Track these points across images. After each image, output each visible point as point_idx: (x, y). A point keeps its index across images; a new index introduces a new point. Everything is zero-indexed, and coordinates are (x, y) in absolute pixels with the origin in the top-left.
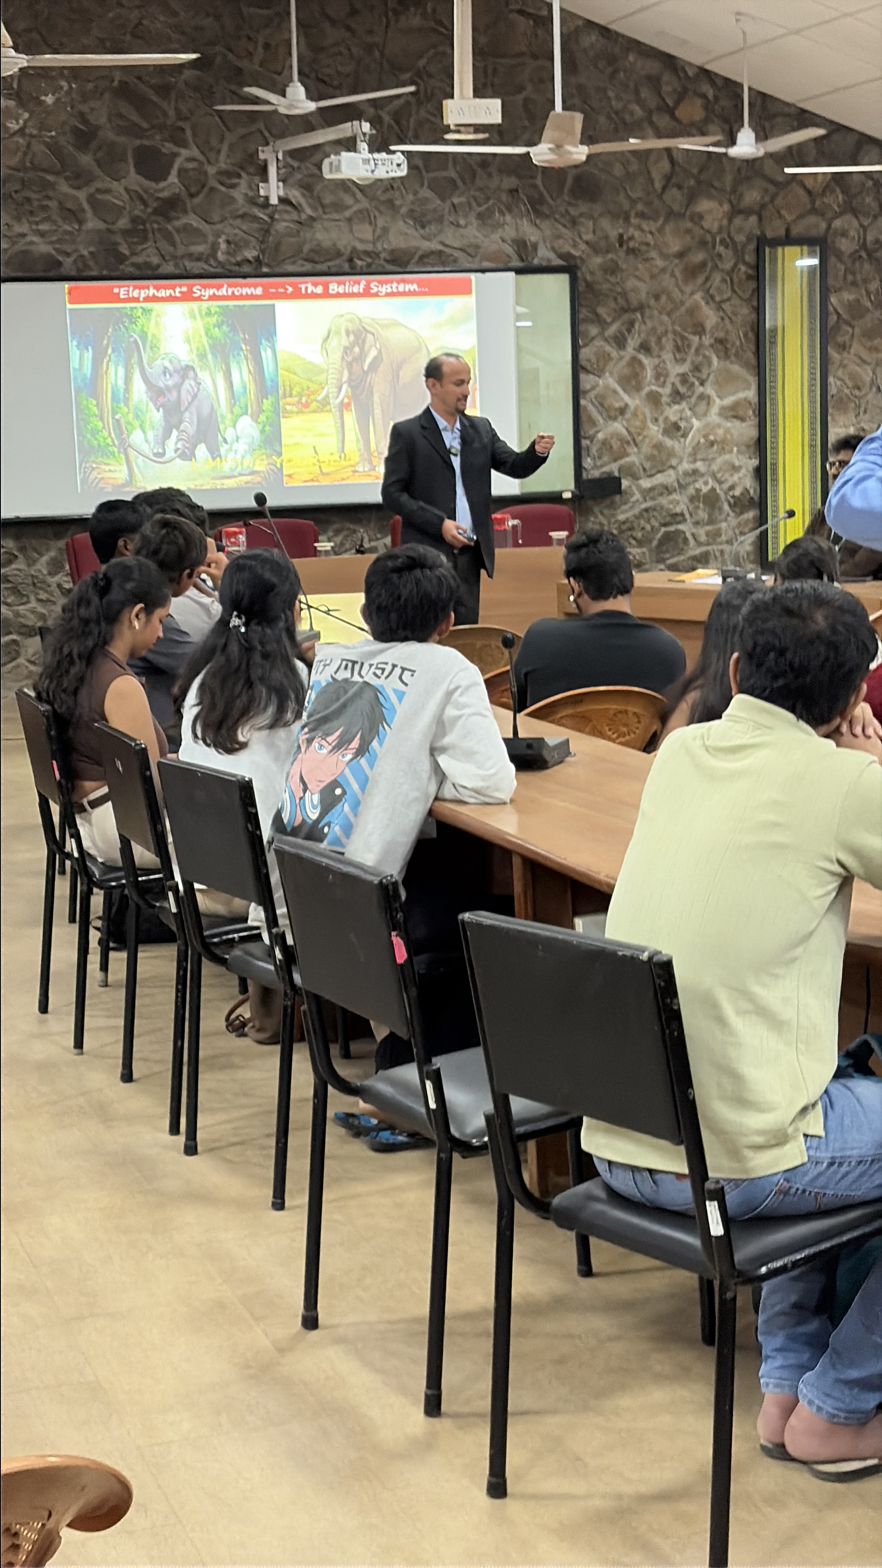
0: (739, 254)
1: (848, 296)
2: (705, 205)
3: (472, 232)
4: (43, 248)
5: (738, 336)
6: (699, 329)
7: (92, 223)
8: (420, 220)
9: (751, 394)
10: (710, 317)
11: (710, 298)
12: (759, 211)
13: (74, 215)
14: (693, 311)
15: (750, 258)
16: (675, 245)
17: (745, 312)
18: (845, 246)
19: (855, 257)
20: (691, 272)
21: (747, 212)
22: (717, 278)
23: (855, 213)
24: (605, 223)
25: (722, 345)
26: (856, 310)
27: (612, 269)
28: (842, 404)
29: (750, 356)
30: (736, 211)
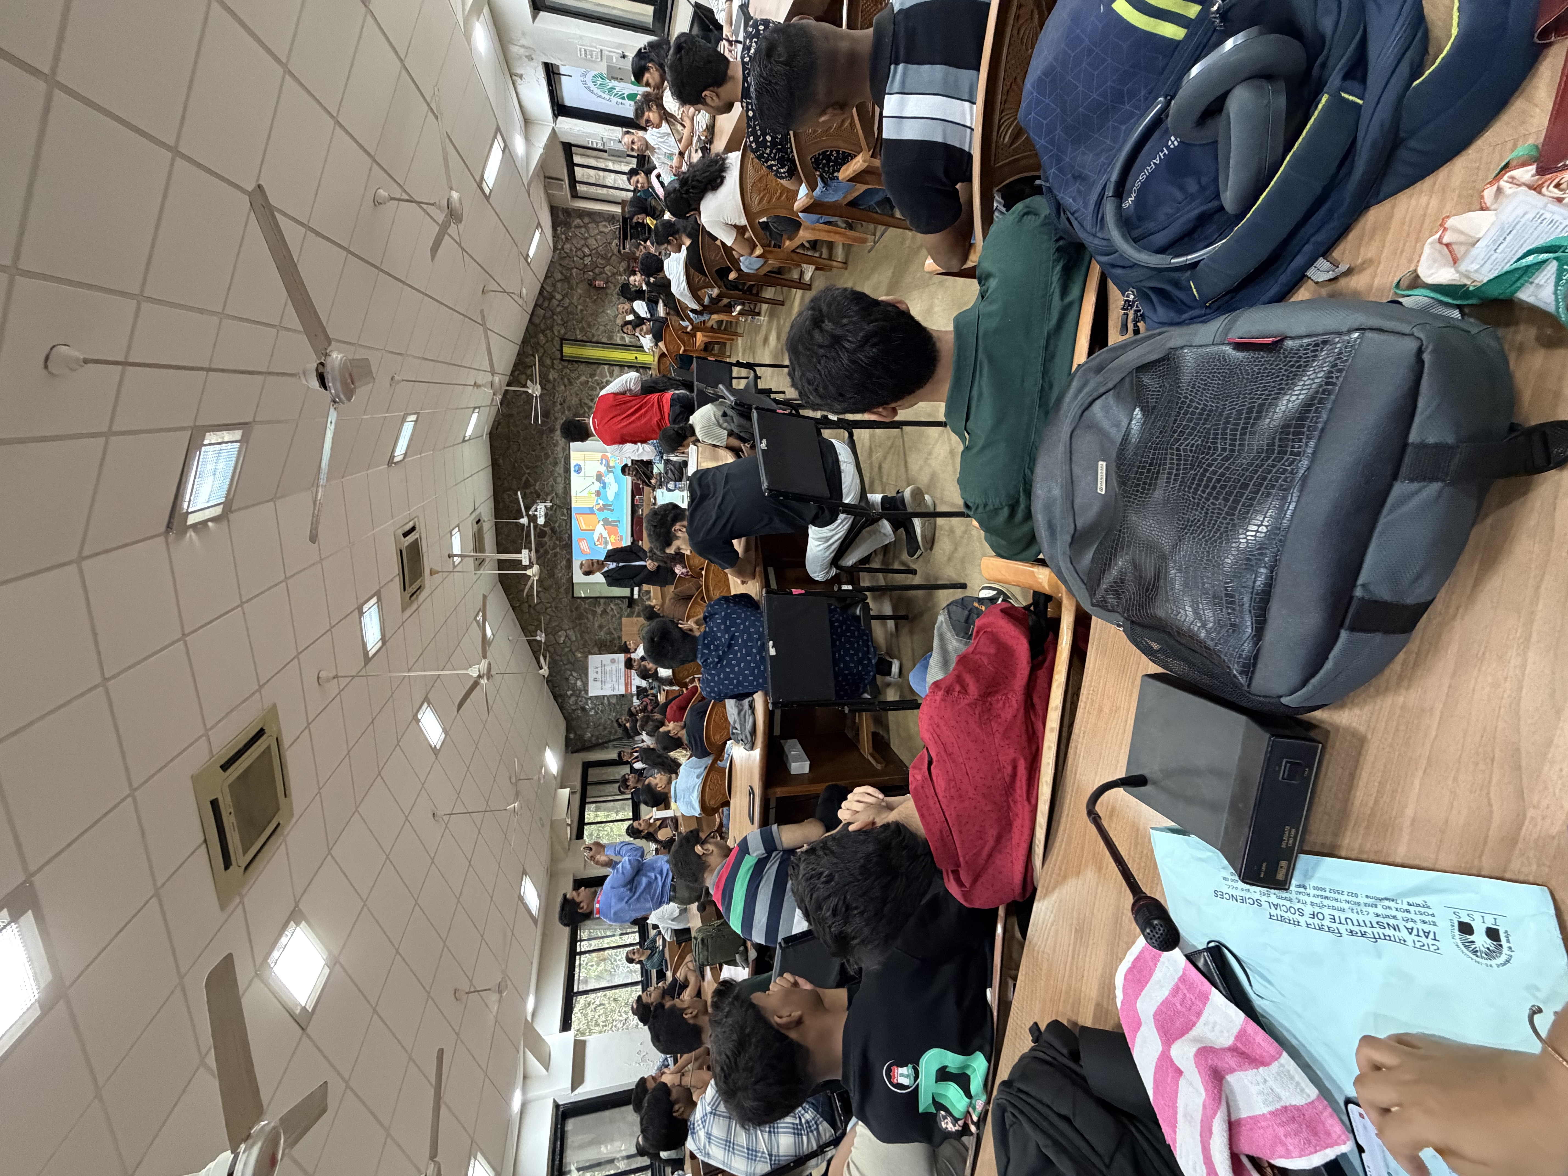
0: (565, 367)
1: (578, 332)
2: (551, 377)
3: (559, 449)
4: (564, 562)
5: (588, 370)
6: (587, 382)
7: (558, 550)
8: (556, 464)
9: (606, 367)
10: (583, 378)
11: (578, 378)
12: (552, 359)
13: (555, 555)
14: (581, 384)
15: (566, 364)
16: (563, 387)
17: (582, 366)
18: (563, 331)
19: (566, 328)
20: (571, 383)
21: (553, 363)
22: (573, 375)
23: (552, 327)
24: (556, 409)
25: (592, 375)
26: (582, 329)
27: (569, 408)
28: (611, 338)
29: (594, 367)
30: (553, 367)
